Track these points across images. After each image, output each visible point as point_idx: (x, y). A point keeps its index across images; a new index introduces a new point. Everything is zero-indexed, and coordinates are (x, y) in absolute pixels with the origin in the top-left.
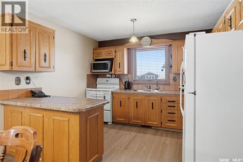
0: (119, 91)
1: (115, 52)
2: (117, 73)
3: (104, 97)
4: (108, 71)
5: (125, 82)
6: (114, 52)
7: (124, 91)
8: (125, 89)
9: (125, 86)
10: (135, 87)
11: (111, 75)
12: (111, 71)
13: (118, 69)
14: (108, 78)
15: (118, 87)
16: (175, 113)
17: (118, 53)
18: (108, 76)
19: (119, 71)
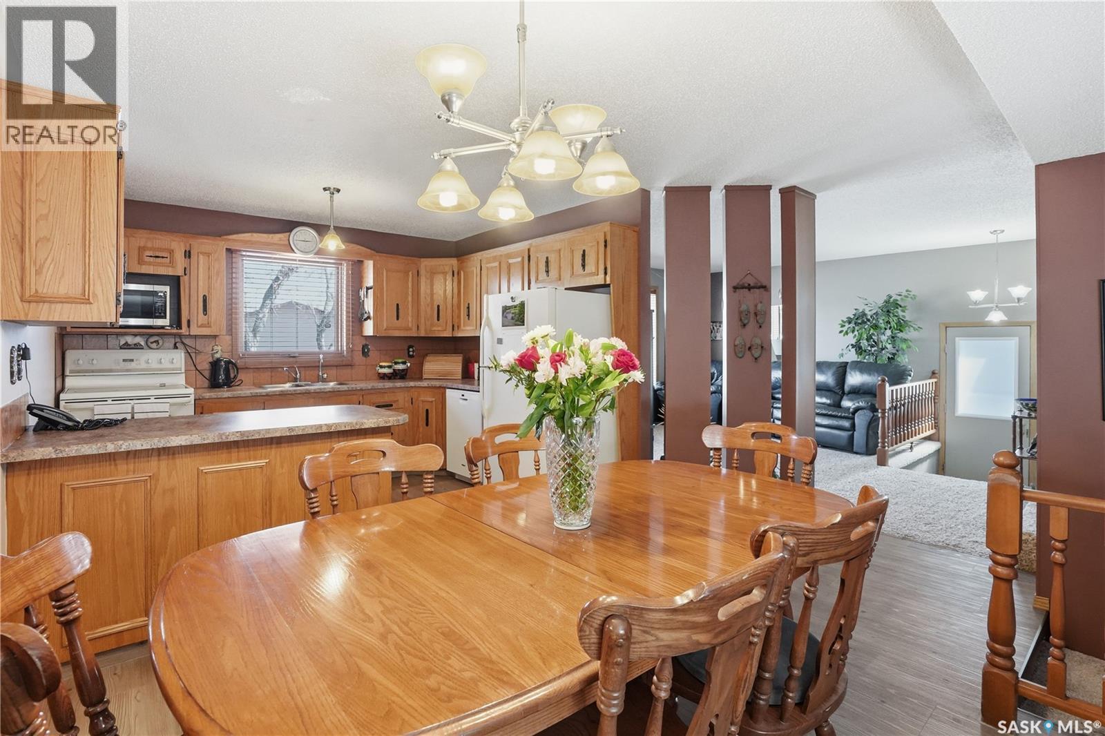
2: (197, 331)
4: (163, 321)
5: (214, 365)
6: (180, 254)
8: (215, 385)
9: (212, 375)
13: (199, 317)
14: (128, 347)
17: (200, 259)
18: (132, 340)
19: (202, 326)
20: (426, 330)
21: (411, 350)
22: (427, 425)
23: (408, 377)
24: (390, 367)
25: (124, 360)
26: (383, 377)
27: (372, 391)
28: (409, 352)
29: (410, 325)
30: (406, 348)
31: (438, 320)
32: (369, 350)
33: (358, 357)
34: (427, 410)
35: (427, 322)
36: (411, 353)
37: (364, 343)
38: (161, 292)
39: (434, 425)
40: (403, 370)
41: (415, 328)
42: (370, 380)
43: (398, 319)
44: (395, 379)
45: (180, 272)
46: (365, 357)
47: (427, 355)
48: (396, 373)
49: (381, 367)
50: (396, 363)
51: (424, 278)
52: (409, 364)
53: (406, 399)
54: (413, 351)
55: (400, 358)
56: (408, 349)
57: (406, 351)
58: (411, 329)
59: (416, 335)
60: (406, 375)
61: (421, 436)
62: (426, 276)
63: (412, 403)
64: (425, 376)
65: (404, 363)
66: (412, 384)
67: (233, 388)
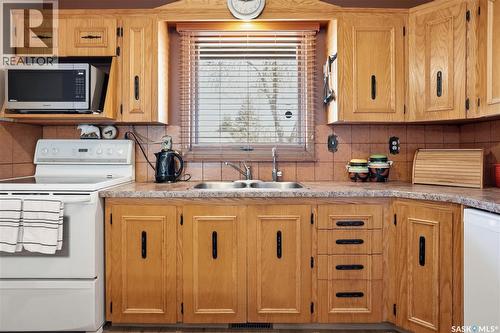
0: (133, 191)
1: (120, 32)
2: (127, 118)
3: (66, 220)
4: (84, 105)
5: (159, 156)
6: (112, 33)
7: (151, 191)
8: (159, 180)
9: (158, 168)
10: (194, 171)
11: (101, 125)
12: (101, 108)
13: (131, 103)
14: (86, 137)
15: (128, 173)
16: (361, 267)
17: (131, 36)
18: (86, 129)
19: (133, 112)
20: (417, 113)
21: (394, 143)
22: (422, 262)
23: (390, 178)
24: (364, 165)
25: (80, 150)
26: (355, 178)
27: (331, 201)
28: (391, 146)
29: (393, 105)
30: (387, 140)
31: (439, 95)
32: (336, 143)
33: (323, 150)
34: (422, 240)
35: (419, 100)
36: (394, 148)
37: (331, 133)
38: (81, 71)
39: (436, 267)
40: (384, 170)
41: (400, 110)
42: (338, 181)
43: (374, 97)
44: (371, 181)
45: (112, 52)
46: (333, 151)
47: (418, 150)
48: (372, 173)
49: (353, 165)
50: (373, 160)
51: (414, 35)
52: (391, 163)
53: (386, 215)
54: (397, 145)
55: (379, 153)
56: (390, 143)
57: (388, 146)
58: (393, 112)
59: (401, 120)
60: (387, 176)
61: (410, 277)
62: (416, 34)
63: (395, 223)
64: (415, 180)
65: (385, 160)
66: (395, 192)
67: (180, 183)
